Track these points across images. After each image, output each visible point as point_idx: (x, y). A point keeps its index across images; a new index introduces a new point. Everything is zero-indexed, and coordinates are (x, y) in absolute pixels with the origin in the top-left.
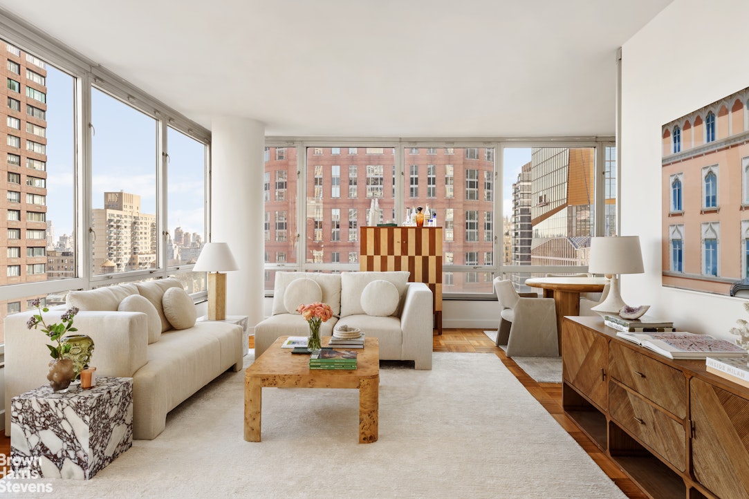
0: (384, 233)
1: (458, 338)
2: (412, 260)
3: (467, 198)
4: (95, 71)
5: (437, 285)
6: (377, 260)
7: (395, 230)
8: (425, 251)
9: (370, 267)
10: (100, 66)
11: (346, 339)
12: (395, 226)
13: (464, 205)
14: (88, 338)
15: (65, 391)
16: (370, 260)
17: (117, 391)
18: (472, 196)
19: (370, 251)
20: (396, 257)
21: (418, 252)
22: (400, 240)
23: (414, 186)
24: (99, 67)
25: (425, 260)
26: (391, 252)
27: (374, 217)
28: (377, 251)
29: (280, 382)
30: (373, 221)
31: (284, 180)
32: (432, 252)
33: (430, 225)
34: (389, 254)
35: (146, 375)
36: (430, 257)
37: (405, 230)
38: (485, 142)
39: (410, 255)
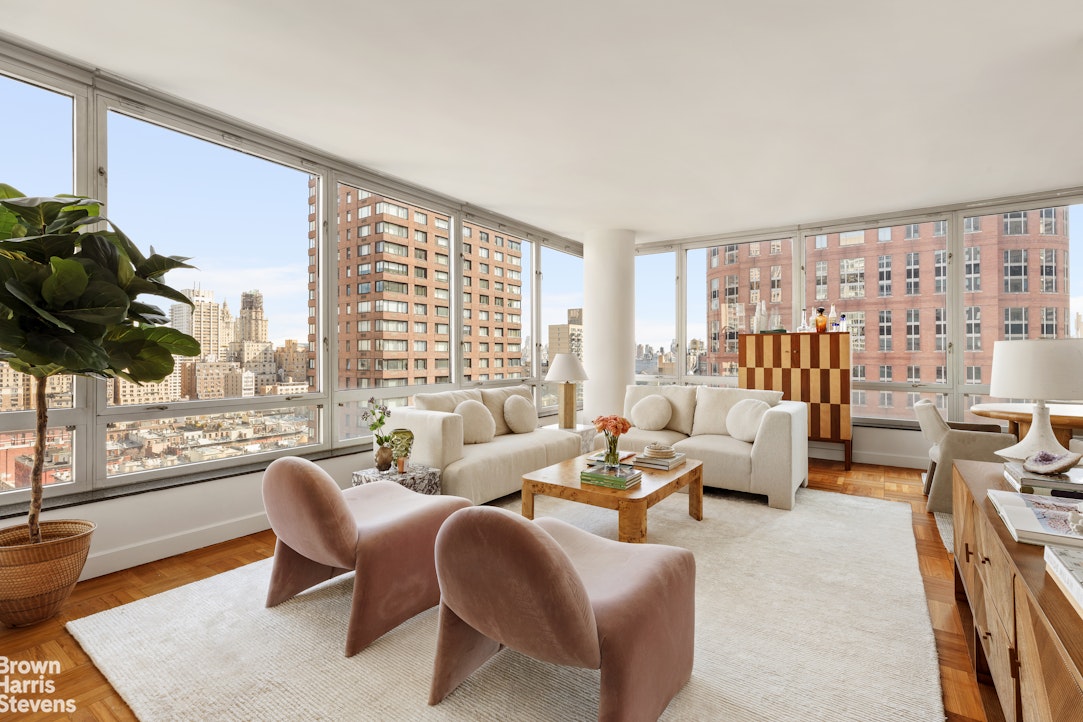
0: (768, 341)
1: (871, 478)
2: (786, 374)
3: (1007, 290)
4: (464, 209)
5: (842, 406)
6: (759, 373)
7: (783, 337)
8: (825, 362)
9: (751, 385)
10: (467, 203)
11: (652, 458)
12: (783, 332)
13: (1000, 300)
14: (410, 432)
15: (385, 472)
16: (751, 373)
17: (422, 479)
18: (1016, 287)
19: (751, 361)
20: (784, 370)
21: (815, 363)
22: (789, 350)
23: (913, 280)
24: (467, 205)
25: (825, 375)
26: (777, 362)
27: (759, 323)
28: (759, 362)
29: (547, 490)
30: (759, 327)
31: (735, 286)
32: (835, 363)
33: (834, 330)
34: (774, 366)
35: (454, 469)
36: (832, 371)
37: (796, 338)
38: (930, 214)
39: (822, 367)
